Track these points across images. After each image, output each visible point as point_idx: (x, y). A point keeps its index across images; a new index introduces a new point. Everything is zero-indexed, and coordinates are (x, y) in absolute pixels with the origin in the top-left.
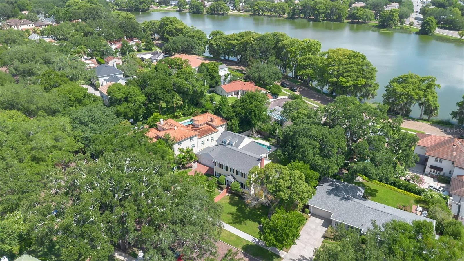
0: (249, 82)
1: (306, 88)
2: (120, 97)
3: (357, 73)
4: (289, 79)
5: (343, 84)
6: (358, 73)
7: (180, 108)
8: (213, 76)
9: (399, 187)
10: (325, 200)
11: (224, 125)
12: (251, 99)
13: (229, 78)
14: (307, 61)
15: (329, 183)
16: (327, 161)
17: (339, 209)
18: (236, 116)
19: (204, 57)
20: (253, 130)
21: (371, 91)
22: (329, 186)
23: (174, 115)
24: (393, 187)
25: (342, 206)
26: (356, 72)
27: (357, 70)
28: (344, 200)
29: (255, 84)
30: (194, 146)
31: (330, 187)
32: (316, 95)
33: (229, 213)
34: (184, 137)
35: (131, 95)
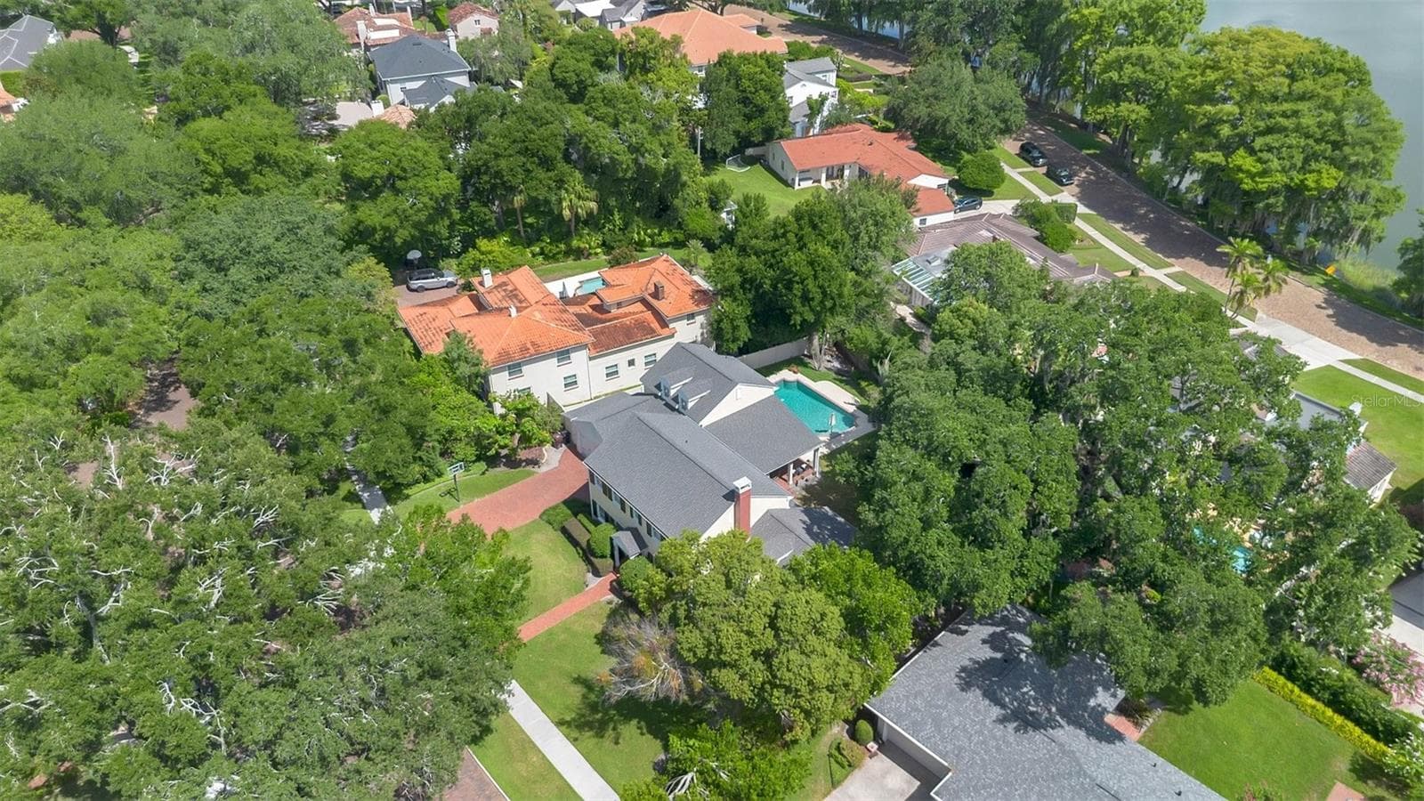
0: (895, 135)
1: (1112, 173)
2: (368, 175)
3: (1311, 142)
4: (1063, 127)
5: (1241, 182)
6: (1318, 141)
7: (591, 222)
8: (755, 106)
9: (1307, 688)
10: (938, 707)
11: (700, 313)
12: (808, 230)
13: (825, 113)
14: (1128, 69)
15: (991, 630)
16: (973, 556)
17: (983, 760)
18: (742, 286)
19: (793, 17)
20: (816, 342)
21: (1362, 218)
22: (984, 642)
23: (568, 245)
24: (1282, 680)
25: (998, 749)
26: (1308, 136)
27: (1314, 129)
28: (1015, 724)
29: (914, 145)
30: (575, 383)
31: (987, 648)
32: (1143, 205)
33: (579, 680)
34: (532, 351)
35: (404, 170)
